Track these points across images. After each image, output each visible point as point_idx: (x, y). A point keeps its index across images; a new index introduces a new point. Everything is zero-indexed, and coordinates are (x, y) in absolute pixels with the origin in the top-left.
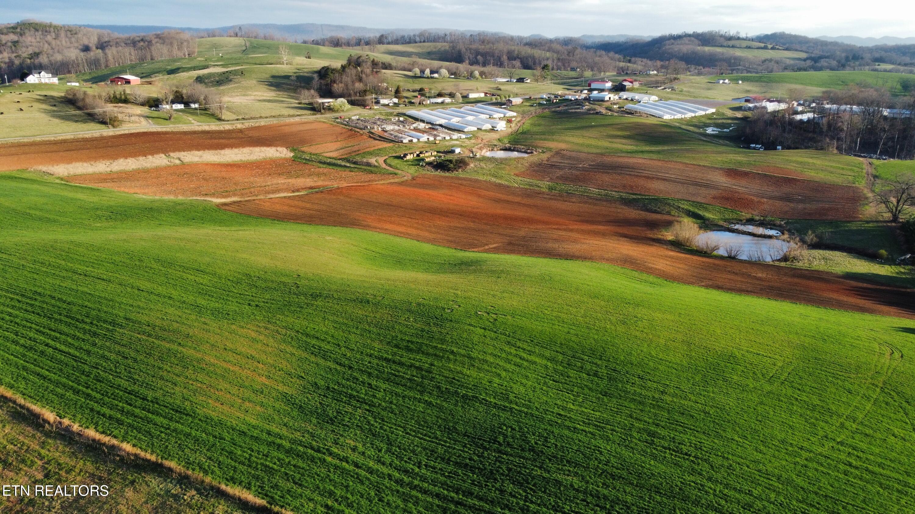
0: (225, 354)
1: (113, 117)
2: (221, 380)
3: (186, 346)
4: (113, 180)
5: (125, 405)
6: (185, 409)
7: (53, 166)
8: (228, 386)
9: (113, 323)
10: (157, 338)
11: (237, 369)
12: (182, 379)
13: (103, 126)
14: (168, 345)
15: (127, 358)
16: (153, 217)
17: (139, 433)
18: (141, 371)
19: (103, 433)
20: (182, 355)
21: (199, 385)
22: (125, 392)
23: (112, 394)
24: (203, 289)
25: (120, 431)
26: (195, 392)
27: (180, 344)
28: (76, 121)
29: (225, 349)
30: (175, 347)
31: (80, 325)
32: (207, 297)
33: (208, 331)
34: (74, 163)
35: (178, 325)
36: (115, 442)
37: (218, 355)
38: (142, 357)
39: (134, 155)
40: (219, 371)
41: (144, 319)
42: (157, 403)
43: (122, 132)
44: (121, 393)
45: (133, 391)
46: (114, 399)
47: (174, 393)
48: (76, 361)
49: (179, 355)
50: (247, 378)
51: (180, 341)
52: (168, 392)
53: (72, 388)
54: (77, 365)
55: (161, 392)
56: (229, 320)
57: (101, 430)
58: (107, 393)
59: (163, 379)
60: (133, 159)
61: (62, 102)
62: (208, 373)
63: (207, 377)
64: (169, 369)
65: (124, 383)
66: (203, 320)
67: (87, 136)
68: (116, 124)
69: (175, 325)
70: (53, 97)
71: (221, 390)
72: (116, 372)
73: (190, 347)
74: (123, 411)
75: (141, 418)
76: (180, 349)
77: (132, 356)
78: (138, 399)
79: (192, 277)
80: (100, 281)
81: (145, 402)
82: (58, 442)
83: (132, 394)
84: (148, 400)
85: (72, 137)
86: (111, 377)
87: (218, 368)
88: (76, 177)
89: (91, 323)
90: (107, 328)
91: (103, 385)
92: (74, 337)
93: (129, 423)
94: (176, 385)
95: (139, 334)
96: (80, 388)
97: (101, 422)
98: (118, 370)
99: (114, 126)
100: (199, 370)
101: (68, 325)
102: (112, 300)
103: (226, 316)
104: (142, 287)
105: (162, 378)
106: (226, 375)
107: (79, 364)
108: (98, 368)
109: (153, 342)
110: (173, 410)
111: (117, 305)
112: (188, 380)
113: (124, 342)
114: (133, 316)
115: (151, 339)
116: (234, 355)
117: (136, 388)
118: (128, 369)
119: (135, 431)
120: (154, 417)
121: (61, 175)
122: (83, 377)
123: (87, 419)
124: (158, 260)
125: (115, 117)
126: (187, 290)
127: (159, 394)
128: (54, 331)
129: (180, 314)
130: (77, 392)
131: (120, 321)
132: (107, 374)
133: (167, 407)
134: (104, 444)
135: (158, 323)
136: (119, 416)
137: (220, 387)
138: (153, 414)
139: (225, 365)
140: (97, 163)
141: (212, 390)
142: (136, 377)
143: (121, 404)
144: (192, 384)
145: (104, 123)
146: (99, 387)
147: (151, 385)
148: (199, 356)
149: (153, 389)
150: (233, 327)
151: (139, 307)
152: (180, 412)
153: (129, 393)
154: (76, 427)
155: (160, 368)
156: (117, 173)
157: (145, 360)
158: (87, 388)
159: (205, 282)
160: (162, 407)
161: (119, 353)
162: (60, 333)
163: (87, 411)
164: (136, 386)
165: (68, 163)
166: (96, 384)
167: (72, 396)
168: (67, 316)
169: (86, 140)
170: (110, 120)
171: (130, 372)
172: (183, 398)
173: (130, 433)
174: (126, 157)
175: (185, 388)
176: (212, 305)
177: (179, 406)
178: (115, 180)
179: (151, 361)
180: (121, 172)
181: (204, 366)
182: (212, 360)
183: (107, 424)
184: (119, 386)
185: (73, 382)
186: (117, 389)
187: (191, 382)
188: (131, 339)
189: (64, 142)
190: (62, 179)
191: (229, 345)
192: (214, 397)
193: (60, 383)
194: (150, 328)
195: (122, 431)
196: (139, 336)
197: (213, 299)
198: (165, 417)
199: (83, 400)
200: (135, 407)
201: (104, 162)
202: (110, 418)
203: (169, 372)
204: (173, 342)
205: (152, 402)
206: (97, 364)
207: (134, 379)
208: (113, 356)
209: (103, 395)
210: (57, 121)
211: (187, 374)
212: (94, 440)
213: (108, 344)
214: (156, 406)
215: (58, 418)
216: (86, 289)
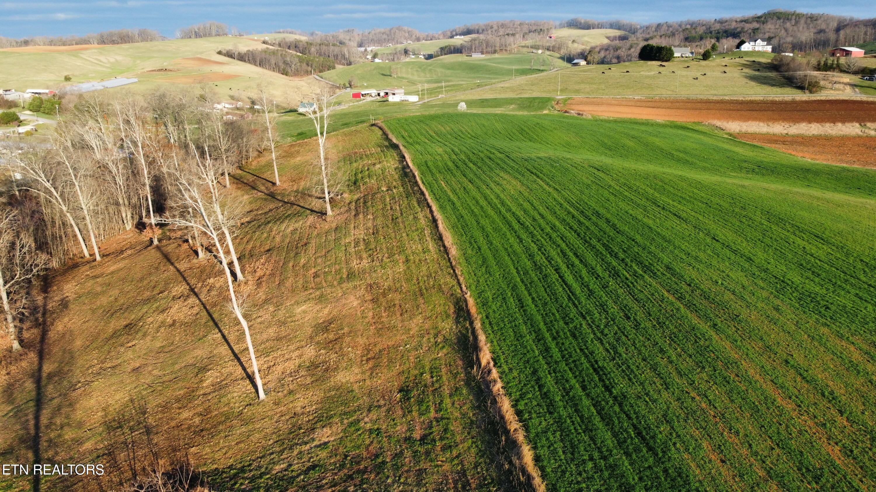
0: (781, 370)
1: (814, 81)
2: (747, 414)
3: (723, 332)
4: (784, 143)
5: (577, 385)
6: (653, 437)
7: (728, 122)
8: (753, 431)
9: (647, 269)
10: (690, 306)
11: (789, 407)
12: (683, 382)
13: (799, 91)
14: (695, 321)
15: (628, 318)
16: (805, 178)
17: (562, 440)
18: (634, 344)
19: (519, 413)
20: (707, 343)
21: (703, 405)
22: (592, 366)
23: (574, 361)
24: (809, 262)
25: (540, 423)
26: (690, 413)
27: (715, 325)
28: (773, 85)
29: (787, 362)
30: (704, 327)
31: (609, 258)
32: (809, 274)
33: (773, 321)
34: (750, 122)
35: (732, 297)
36: (520, 437)
37: (768, 367)
38: (648, 325)
39: (820, 120)
40: (752, 397)
41: (690, 273)
42: (621, 405)
43: (819, 98)
44: (586, 365)
45: (602, 368)
46: (571, 369)
47: (654, 401)
48: (569, 298)
49: (702, 343)
50: (800, 432)
51: (718, 321)
52: (647, 394)
53: (538, 332)
54: (566, 306)
55: (639, 389)
56: (823, 316)
57: (521, 407)
58: (571, 356)
59: (655, 370)
60: (818, 125)
61: (765, 68)
62: (731, 391)
63: (725, 398)
64: (674, 358)
65: (599, 351)
66: (777, 302)
67: (777, 99)
68: (814, 89)
69: (728, 296)
70: (759, 63)
71: (737, 433)
72: (602, 332)
73: (728, 337)
74: (567, 394)
75: (582, 417)
76: (712, 333)
77: (638, 318)
78: (600, 385)
79: (802, 243)
80: (674, 218)
81: (607, 394)
82: (471, 397)
83: (597, 373)
84: (611, 393)
85: (762, 99)
86: (592, 336)
87: (755, 390)
88: (746, 135)
89: (623, 260)
90: (635, 272)
91: (574, 343)
92: (592, 272)
93: (560, 417)
94: (667, 388)
95: (668, 291)
96: (547, 335)
97: (530, 396)
98: (606, 331)
99: (811, 92)
100: (719, 380)
101: (598, 253)
102: (669, 242)
103: (822, 310)
104: (721, 237)
105: (654, 368)
106: (763, 408)
107: (570, 305)
108: (584, 318)
109: (678, 309)
110: (635, 427)
111: (671, 248)
112: (690, 389)
113: (641, 296)
114: (677, 267)
115: (678, 304)
116: (799, 379)
117: (609, 366)
118: (619, 334)
119: (558, 434)
120: (600, 425)
121: (732, 131)
122: (561, 323)
123: (520, 382)
124: (768, 214)
125: (816, 82)
126: (783, 256)
127: (632, 391)
128: (577, 257)
129: (746, 284)
130: (539, 339)
131: (659, 268)
132: (589, 331)
133: (630, 418)
134: (507, 432)
135: (706, 285)
136: (558, 398)
137: (738, 426)
138: (603, 419)
139: (769, 389)
140: (776, 124)
141: (720, 425)
142: (621, 350)
143: (573, 381)
144: (693, 398)
145: (801, 88)
146: (567, 344)
147: (632, 371)
148: (734, 355)
149: (630, 379)
150: (824, 330)
151: (696, 258)
152: (644, 439)
153: (595, 370)
154: (498, 387)
155: (661, 351)
156: (793, 136)
157: (650, 331)
158: (554, 338)
159: (821, 254)
160: (623, 416)
161: (624, 308)
162: (581, 261)
163: (528, 371)
164: (611, 364)
165: (745, 121)
166: (567, 338)
167: (531, 342)
168: (604, 245)
169: (774, 103)
170: (809, 85)
171: (618, 340)
172: (665, 416)
173: (549, 434)
174: (810, 122)
175: (679, 399)
176: (810, 286)
177: (648, 428)
178: (787, 143)
179: (657, 336)
180: (798, 136)
181: (732, 376)
182: (751, 372)
183: (535, 403)
184: (592, 353)
185: (546, 324)
186: (586, 356)
187: (692, 394)
188: (653, 295)
189: (751, 102)
190: (730, 135)
191: (798, 358)
192: (717, 440)
193: (532, 320)
194: (688, 289)
195: (544, 424)
196: (666, 294)
197: (817, 280)
198: (615, 435)
199: (537, 353)
200: (588, 395)
201: (783, 124)
202: (545, 395)
203: (671, 362)
204: (707, 318)
205: (615, 398)
206: (589, 312)
207: (616, 352)
208: (613, 309)
209: (563, 357)
210: (753, 84)
211: (696, 378)
212: (502, 417)
213: (621, 291)
214: (617, 408)
215: (492, 364)
216: (650, 223)
